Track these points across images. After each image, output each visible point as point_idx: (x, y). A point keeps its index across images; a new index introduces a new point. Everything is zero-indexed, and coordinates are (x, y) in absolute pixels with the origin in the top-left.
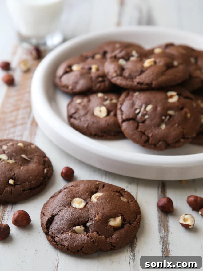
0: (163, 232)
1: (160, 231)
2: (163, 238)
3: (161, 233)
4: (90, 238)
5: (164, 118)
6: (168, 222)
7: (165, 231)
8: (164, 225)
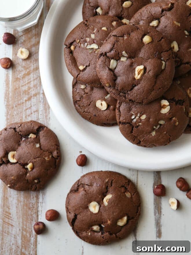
0: (157, 214)
1: (155, 214)
2: (157, 220)
3: (156, 216)
4: (105, 239)
5: (155, 127)
6: (161, 204)
7: (158, 213)
8: (158, 208)
